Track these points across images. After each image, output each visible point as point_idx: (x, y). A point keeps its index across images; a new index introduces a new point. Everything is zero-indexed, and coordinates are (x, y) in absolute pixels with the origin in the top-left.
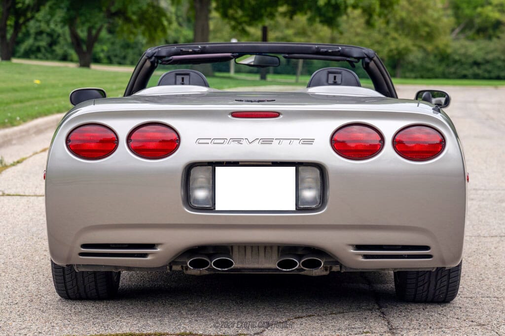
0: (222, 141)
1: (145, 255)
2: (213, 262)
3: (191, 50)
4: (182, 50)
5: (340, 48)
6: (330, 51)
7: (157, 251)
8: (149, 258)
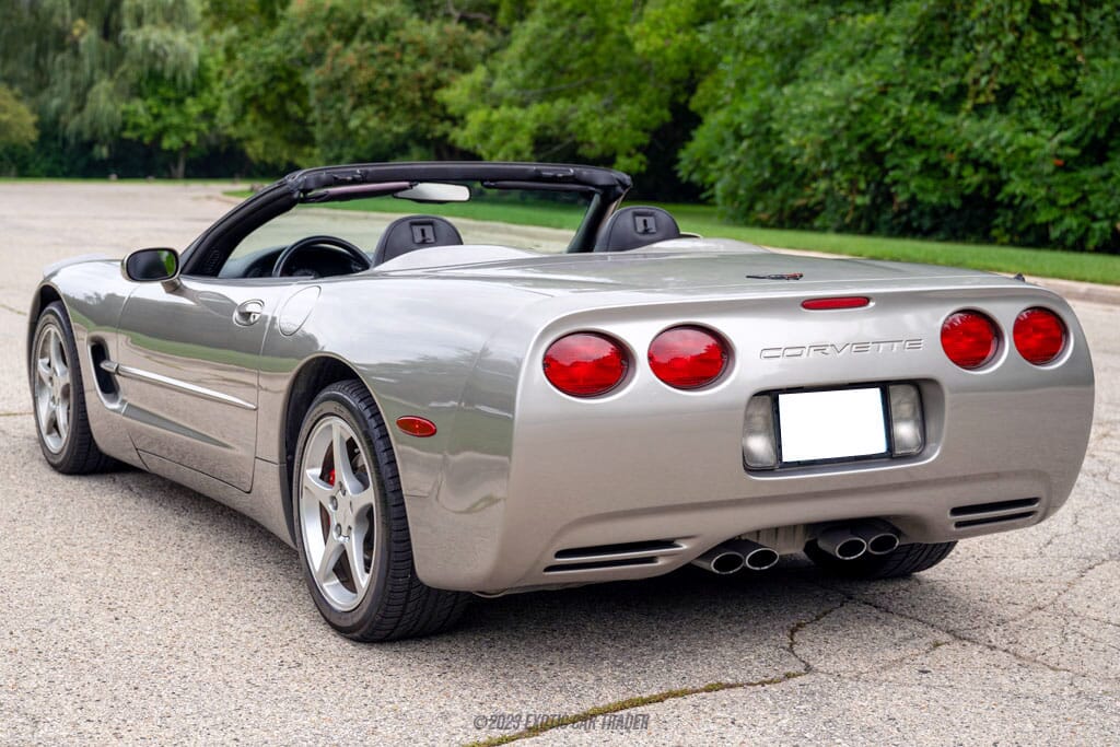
0: (798, 351)
1: (651, 559)
2: (748, 557)
3: (349, 178)
4: (336, 178)
5: (572, 171)
6: (560, 175)
7: (681, 551)
8: (661, 562)
